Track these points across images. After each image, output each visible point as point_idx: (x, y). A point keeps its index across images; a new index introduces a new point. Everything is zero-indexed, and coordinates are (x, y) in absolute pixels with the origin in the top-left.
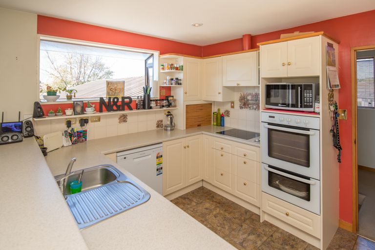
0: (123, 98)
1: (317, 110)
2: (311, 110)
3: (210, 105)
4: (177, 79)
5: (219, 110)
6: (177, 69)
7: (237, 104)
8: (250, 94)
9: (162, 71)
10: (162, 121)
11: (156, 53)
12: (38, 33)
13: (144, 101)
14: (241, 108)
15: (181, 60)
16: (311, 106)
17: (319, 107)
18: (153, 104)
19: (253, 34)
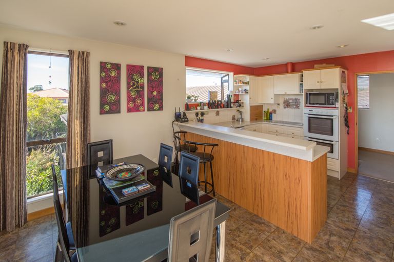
0: (218, 101)
1: (337, 106)
2: (334, 106)
3: (261, 107)
4: (246, 90)
5: (268, 109)
6: (246, 83)
7: (282, 106)
8: (291, 99)
9: (235, 85)
10: (234, 116)
11: (231, 74)
12: (186, 65)
13: (227, 103)
14: (285, 107)
15: (247, 78)
16: (334, 104)
17: (338, 104)
18: (232, 105)
19: (294, 62)
